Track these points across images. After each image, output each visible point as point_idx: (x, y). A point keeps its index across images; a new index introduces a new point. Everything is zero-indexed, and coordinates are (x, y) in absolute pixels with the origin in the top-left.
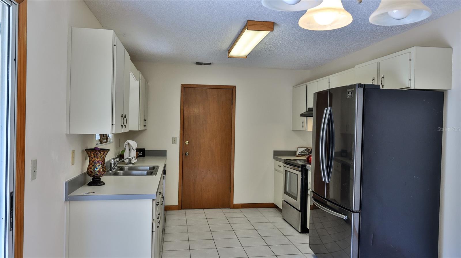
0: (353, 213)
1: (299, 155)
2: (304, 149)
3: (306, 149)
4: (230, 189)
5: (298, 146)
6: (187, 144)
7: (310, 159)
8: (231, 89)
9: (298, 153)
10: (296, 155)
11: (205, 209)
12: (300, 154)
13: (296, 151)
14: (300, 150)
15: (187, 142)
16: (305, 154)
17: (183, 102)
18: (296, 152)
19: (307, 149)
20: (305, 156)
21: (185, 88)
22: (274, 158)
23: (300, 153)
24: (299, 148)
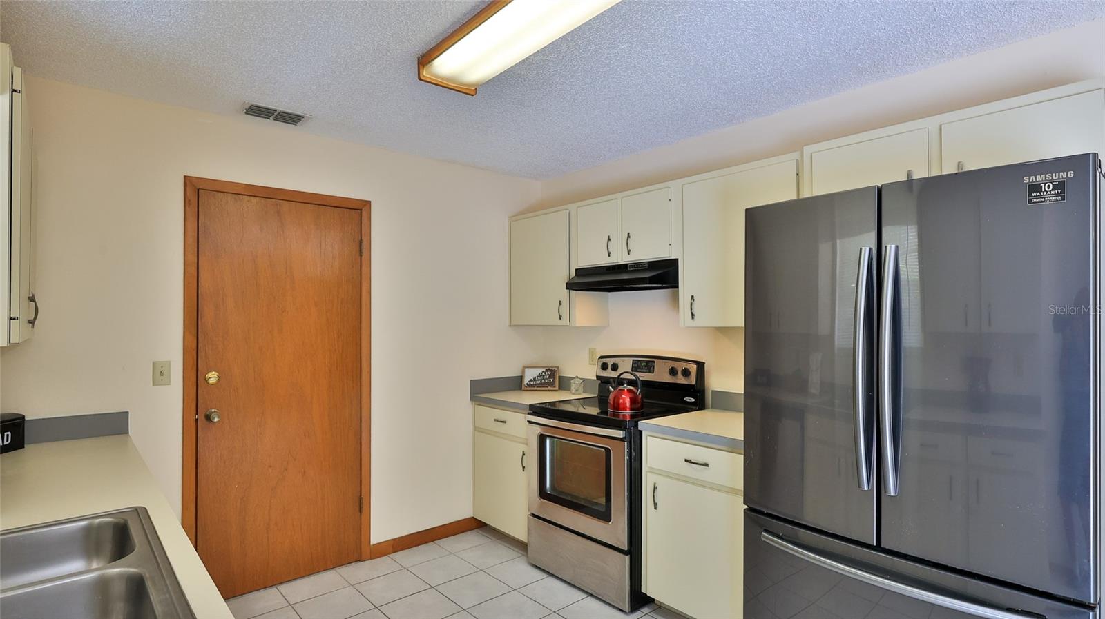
0: (1091, 613)
1: (529, 386)
2: (540, 370)
3: (544, 370)
4: (361, 505)
5: (526, 366)
6: (211, 381)
7: (621, 401)
8: (358, 210)
9: (526, 381)
10: (523, 387)
11: (279, 584)
12: (532, 383)
13: (522, 376)
14: (530, 375)
15: (213, 377)
16: (547, 383)
17: (192, 240)
18: (521, 378)
19: (547, 370)
20: (546, 389)
21: (200, 191)
22: (471, 399)
23: (531, 380)
24: (527, 369)
